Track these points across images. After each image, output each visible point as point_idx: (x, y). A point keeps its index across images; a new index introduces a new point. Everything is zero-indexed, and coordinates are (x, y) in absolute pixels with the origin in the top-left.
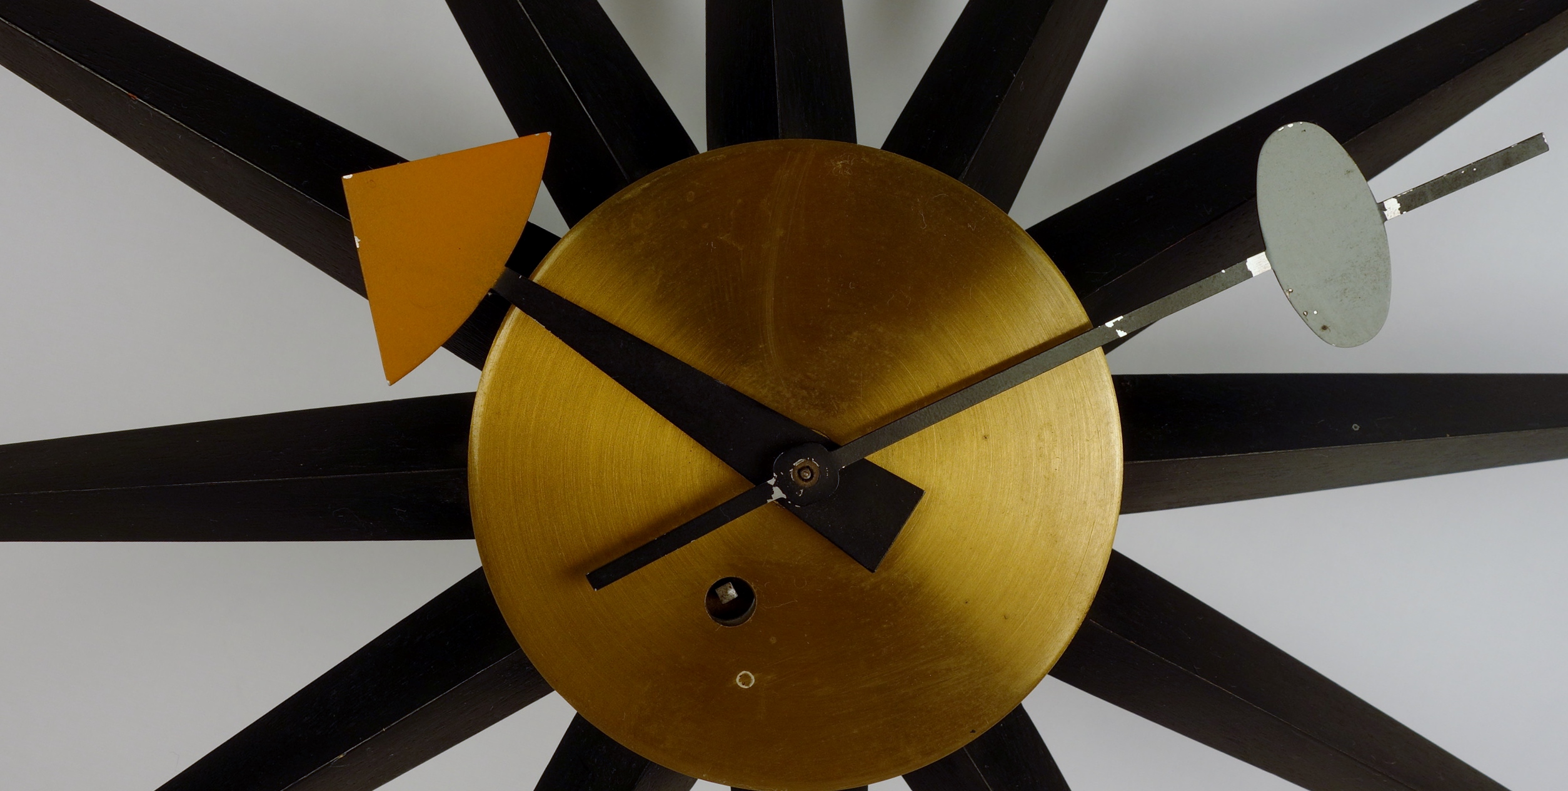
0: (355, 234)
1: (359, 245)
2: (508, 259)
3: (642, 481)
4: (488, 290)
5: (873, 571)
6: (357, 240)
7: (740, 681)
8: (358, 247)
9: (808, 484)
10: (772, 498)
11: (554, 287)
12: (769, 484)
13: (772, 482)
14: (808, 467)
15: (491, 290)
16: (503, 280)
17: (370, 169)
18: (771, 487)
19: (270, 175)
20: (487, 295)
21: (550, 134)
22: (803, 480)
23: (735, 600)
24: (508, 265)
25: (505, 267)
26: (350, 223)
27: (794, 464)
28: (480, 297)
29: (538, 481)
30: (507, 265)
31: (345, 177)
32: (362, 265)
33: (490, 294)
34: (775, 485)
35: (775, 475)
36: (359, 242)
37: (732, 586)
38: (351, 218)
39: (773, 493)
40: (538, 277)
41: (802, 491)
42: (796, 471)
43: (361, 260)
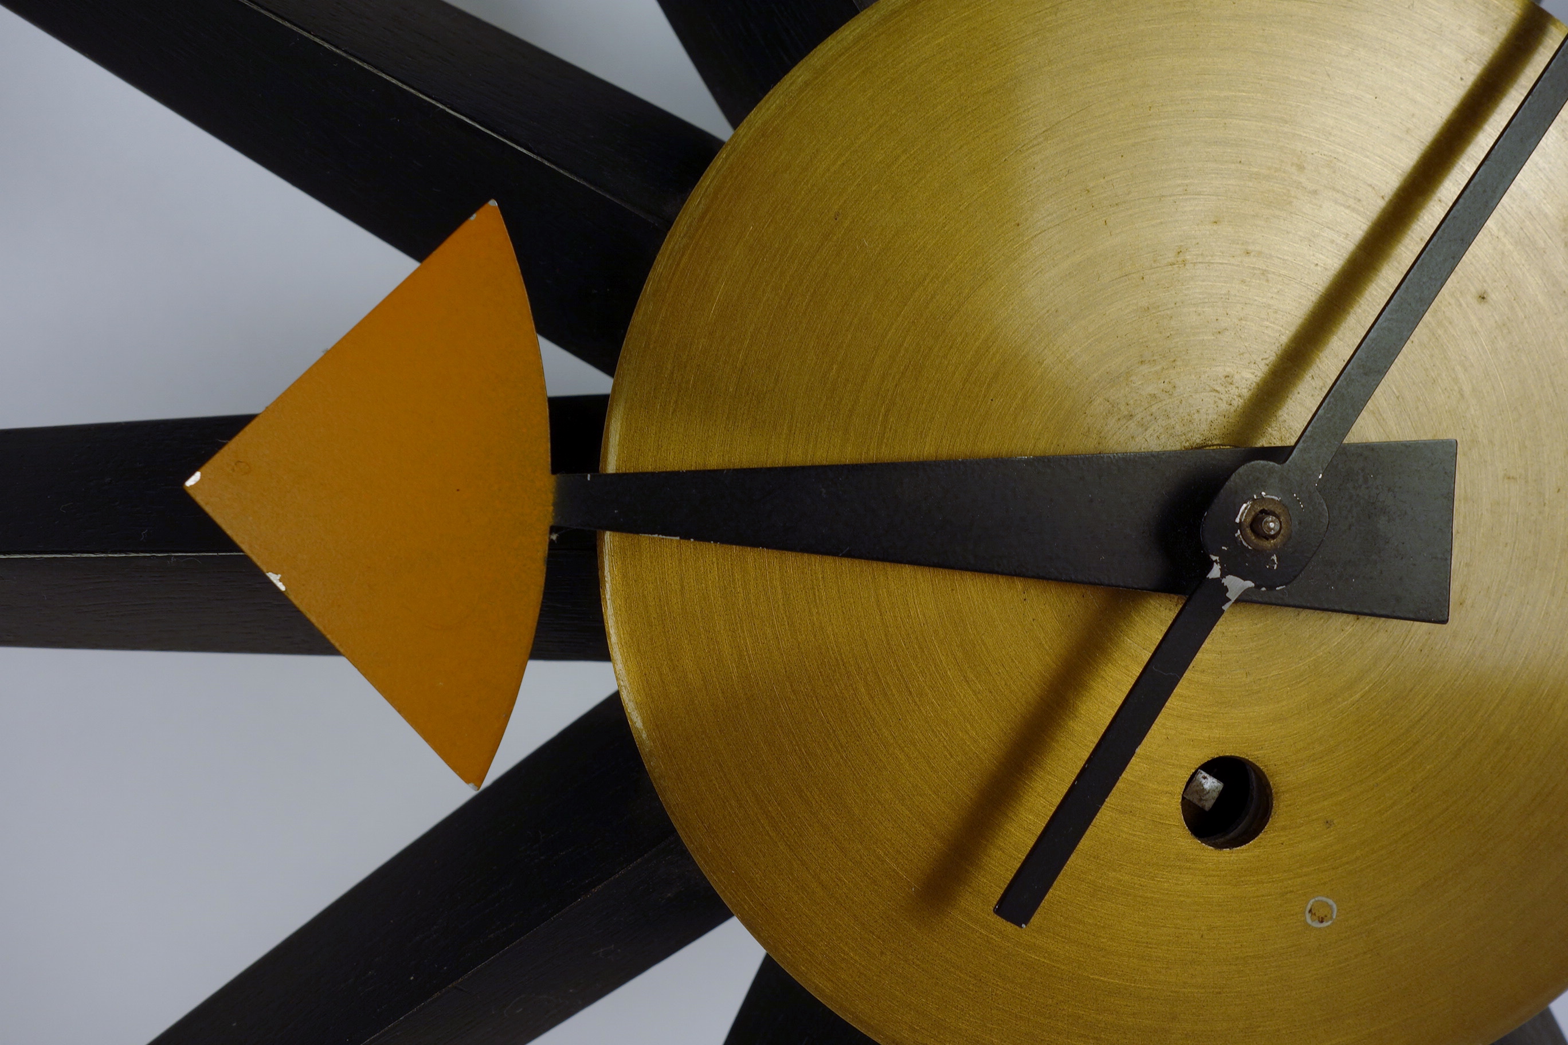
0: (264, 569)
1: (284, 584)
2: (549, 460)
3: (975, 695)
4: (548, 532)
5: (1444, 621)
6: (275, 578)
7: (1313, 921)
8: (283, 588)
9: (1278, 540)
10: (1229, 600)
11: (647, 464)
12: (1213, 579)
13: (1215, 572)
14: (1263, 511)
15: (553, 529)
16: (564, 501)
17: (224, 445)
18: (1218, 581)
19: (78, 555)
20: (551, 542)
21: (493, 203)
22: (1273, 537)
23: (1222, 794)
24: (555, 469)
25: (554, 477)
26: (246, 558)
27: (1237, 520)
28: (541, 551)
29: (808, 794)
30: (554, 471)
31: (190, 482)
32: (308, 615)
33: (554, 537)
34: (1224, 574)
35: (1214, 558)
36: (280, 580)
37: (1206, 775)
38: (244, 547)
39: (1226, 589)
40: (612, 463)
41: (1275, 558)
42: (1248, 531)
43: (302, 608)
